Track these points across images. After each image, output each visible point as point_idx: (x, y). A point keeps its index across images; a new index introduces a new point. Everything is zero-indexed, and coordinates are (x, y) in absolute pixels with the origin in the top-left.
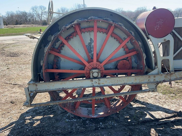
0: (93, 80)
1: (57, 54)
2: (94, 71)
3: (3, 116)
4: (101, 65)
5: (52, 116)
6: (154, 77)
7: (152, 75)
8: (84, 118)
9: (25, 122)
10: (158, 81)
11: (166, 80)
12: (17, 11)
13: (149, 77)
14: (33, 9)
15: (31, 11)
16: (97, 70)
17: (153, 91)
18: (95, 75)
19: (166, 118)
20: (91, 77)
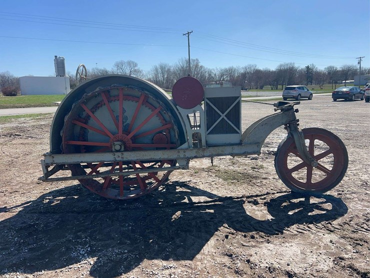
0: (116, 153)
1: (84, 126)
2: (116, 143)
3: (22, 195)
4: (128, 137)
5: (76, 197)
6: (185, 152)
7: (182, 149)
8: (109, 199)
9: (44, 201)
10: (189, 156)
11: (198, 156)
12: (93, 69)
13: (179, 152)
14: (118, 66)
15: (115, 69)
16: (119, 143)
17: (183, 169)
18: (118, 147)
19: (204, 202)
20: (113, 150)
